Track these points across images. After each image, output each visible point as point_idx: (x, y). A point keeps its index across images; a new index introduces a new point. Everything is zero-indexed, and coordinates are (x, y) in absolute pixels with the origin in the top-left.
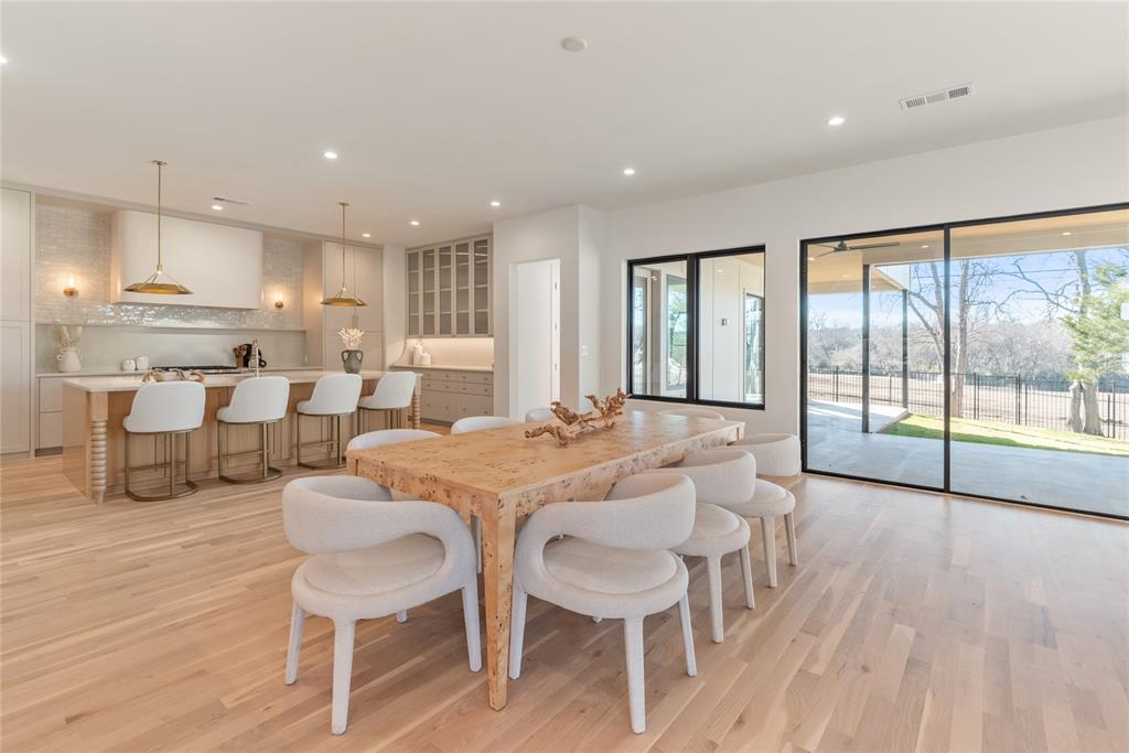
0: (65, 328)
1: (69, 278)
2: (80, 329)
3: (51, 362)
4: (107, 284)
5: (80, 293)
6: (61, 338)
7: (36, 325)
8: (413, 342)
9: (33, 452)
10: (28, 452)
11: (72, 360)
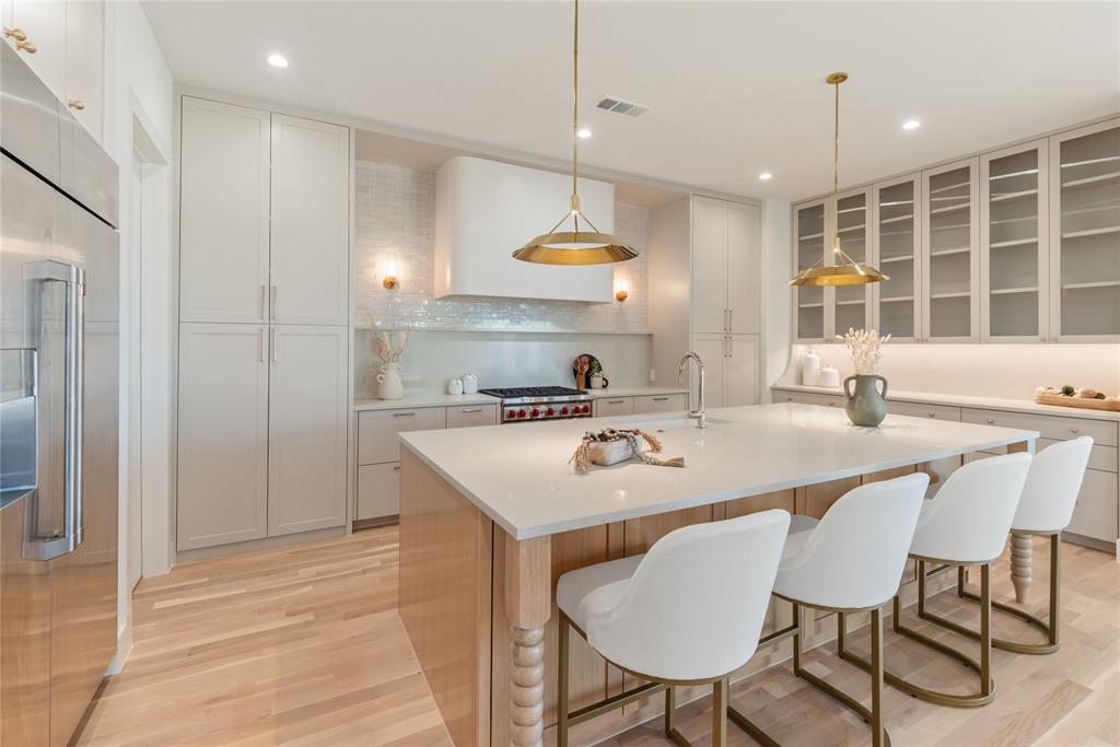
0: (385, 334)
1: (390, 264)
2: (403, 335)
3: (370, 386)
4: (431, 270)
5: (401, 284)
6: (381, 350)
7: (356, 330)
8: (800, 349)
9: (350, 527)
10: (345, 526)
11: (393, 381)
